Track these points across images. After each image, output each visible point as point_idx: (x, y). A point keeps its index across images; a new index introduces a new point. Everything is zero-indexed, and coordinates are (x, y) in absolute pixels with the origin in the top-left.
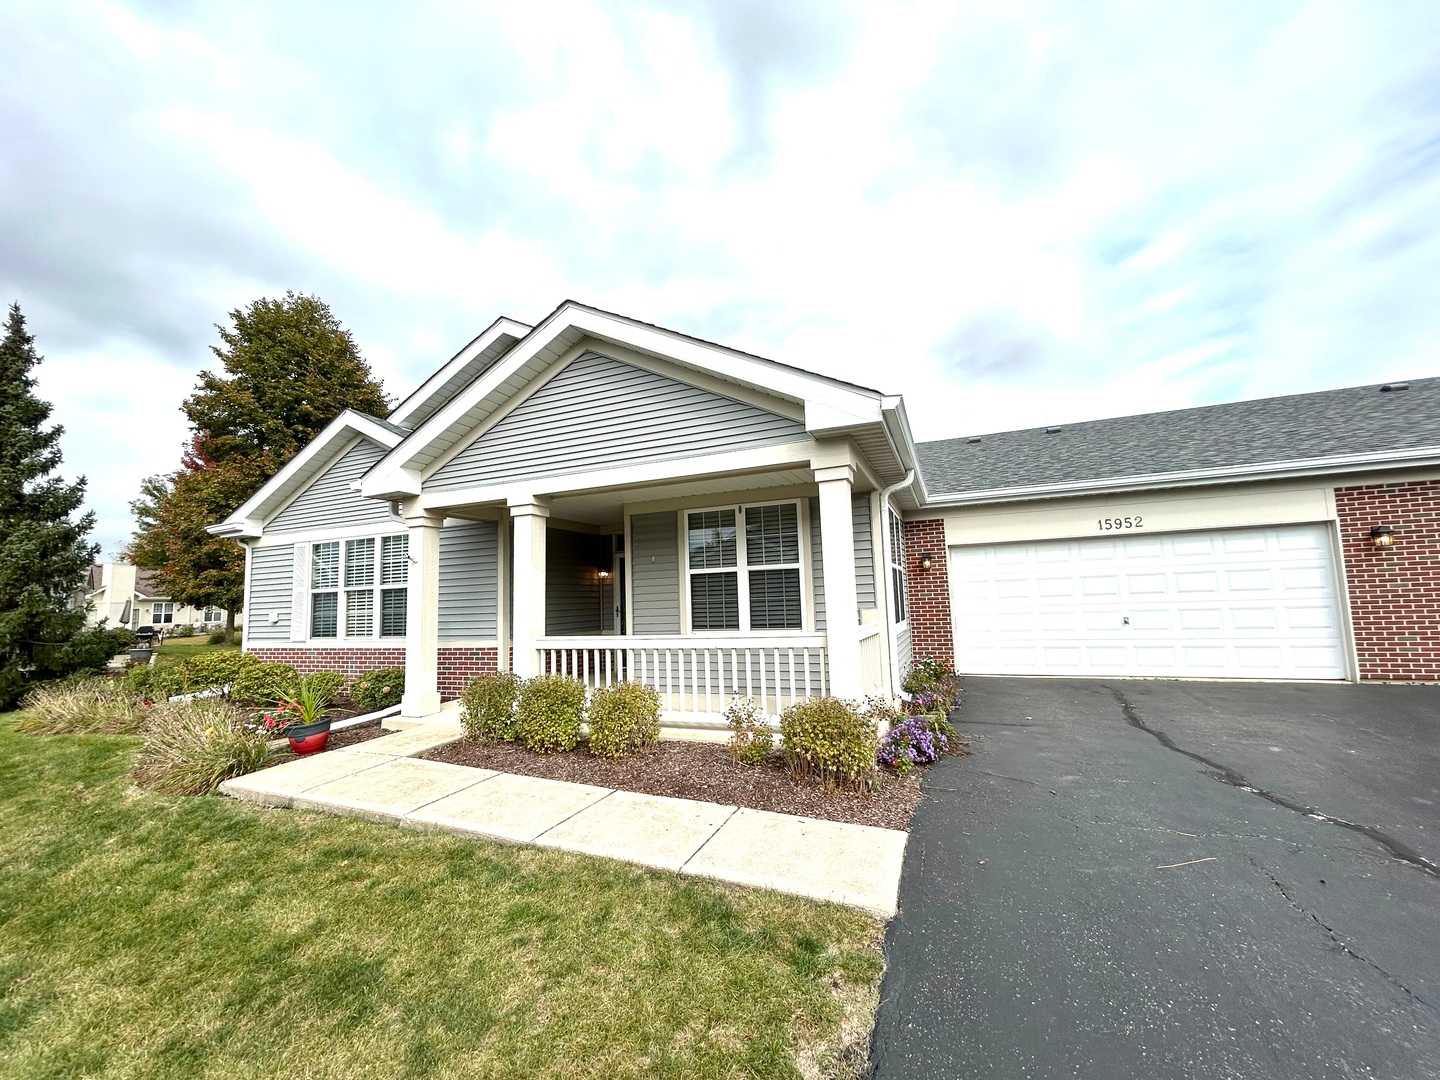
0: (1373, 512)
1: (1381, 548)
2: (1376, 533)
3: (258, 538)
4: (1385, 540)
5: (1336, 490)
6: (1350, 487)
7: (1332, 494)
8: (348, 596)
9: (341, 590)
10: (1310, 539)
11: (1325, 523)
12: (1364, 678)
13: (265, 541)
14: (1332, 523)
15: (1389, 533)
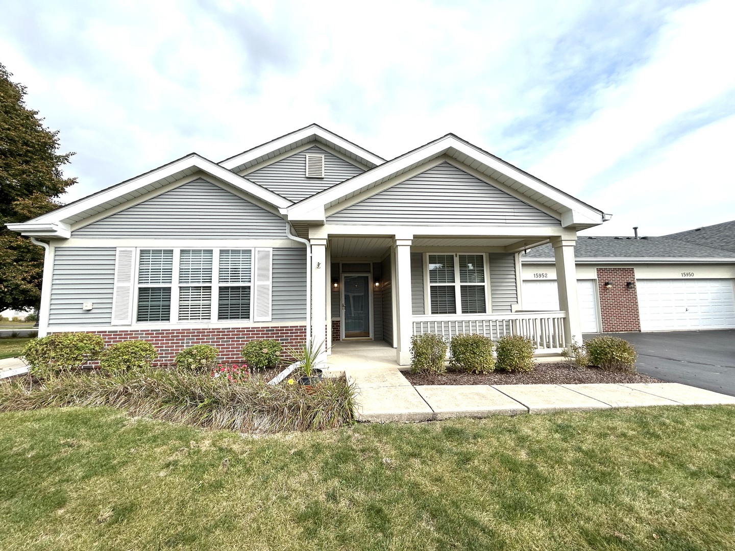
0: (606, 277)
1: (608, 289)
2: (607, 284)
3: (66, 239)
4: (610, 286)
5: (597, 269)
6: (602, 268)
7: (596, 270)
8: (180, 290)
9: (175, 286)
10: (589, 285)
11: (592, 280)
12: (603, 331)
13: (74, 242)
14: (595, 280)
15: (611, 284)
